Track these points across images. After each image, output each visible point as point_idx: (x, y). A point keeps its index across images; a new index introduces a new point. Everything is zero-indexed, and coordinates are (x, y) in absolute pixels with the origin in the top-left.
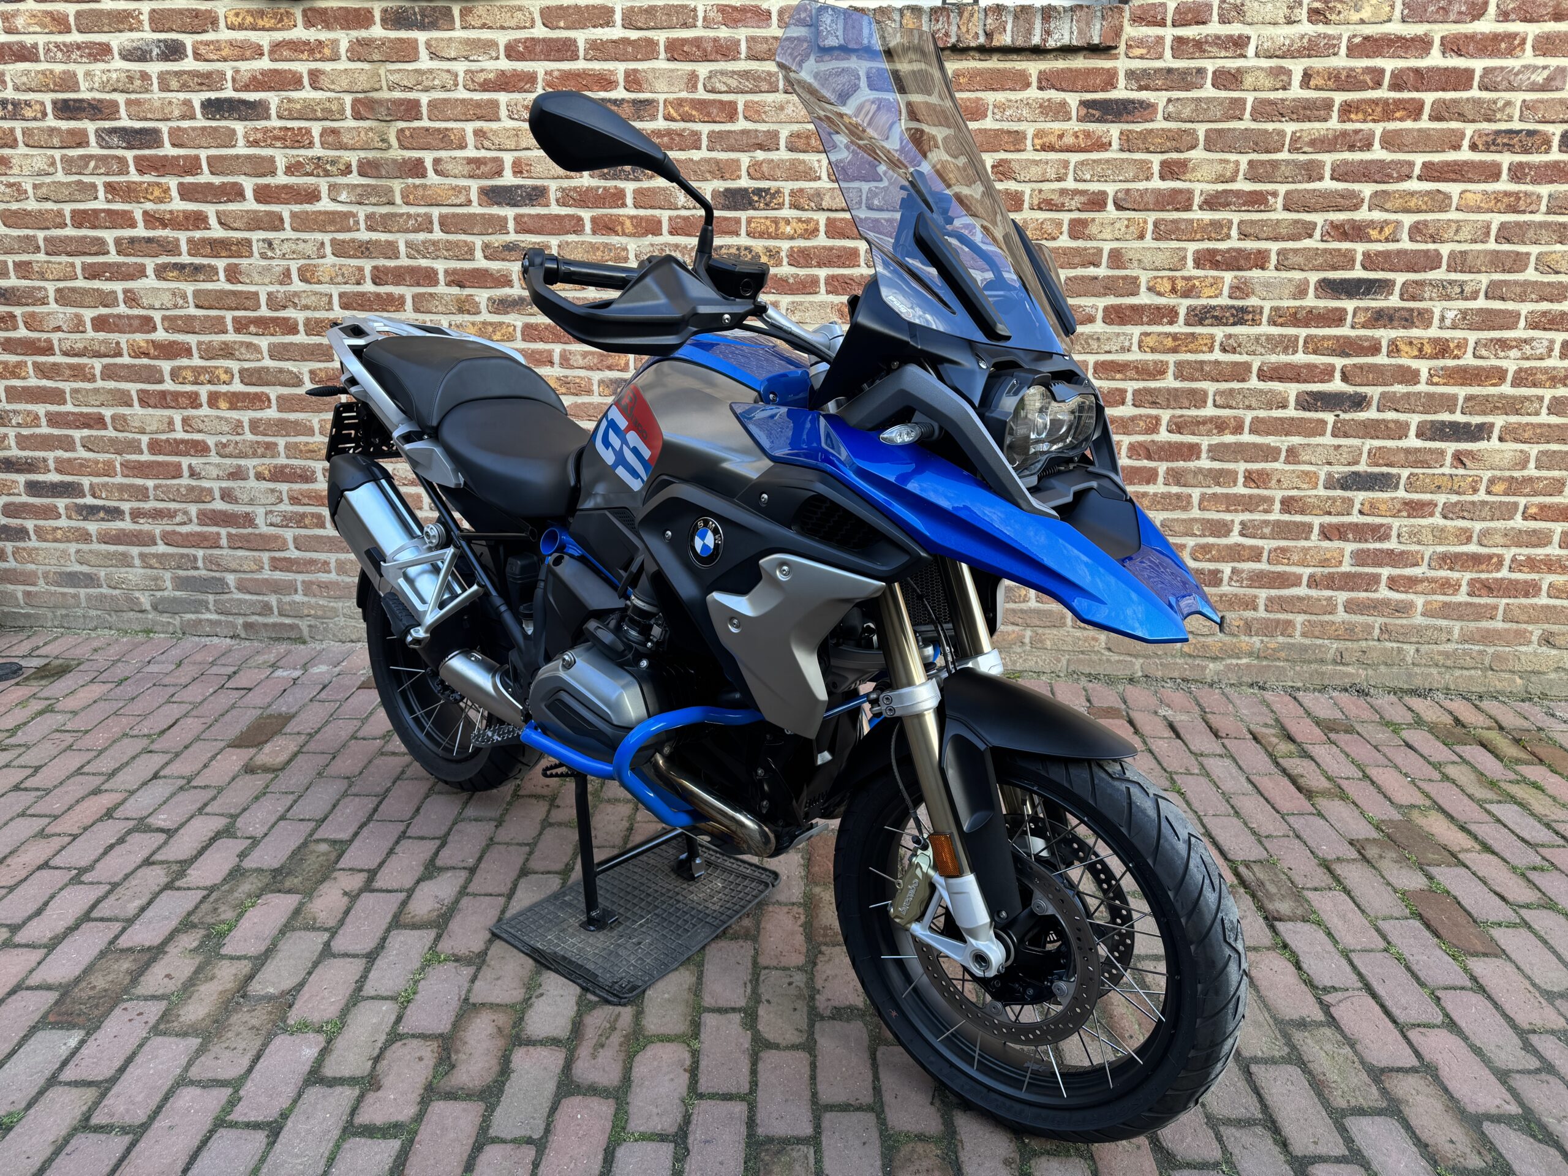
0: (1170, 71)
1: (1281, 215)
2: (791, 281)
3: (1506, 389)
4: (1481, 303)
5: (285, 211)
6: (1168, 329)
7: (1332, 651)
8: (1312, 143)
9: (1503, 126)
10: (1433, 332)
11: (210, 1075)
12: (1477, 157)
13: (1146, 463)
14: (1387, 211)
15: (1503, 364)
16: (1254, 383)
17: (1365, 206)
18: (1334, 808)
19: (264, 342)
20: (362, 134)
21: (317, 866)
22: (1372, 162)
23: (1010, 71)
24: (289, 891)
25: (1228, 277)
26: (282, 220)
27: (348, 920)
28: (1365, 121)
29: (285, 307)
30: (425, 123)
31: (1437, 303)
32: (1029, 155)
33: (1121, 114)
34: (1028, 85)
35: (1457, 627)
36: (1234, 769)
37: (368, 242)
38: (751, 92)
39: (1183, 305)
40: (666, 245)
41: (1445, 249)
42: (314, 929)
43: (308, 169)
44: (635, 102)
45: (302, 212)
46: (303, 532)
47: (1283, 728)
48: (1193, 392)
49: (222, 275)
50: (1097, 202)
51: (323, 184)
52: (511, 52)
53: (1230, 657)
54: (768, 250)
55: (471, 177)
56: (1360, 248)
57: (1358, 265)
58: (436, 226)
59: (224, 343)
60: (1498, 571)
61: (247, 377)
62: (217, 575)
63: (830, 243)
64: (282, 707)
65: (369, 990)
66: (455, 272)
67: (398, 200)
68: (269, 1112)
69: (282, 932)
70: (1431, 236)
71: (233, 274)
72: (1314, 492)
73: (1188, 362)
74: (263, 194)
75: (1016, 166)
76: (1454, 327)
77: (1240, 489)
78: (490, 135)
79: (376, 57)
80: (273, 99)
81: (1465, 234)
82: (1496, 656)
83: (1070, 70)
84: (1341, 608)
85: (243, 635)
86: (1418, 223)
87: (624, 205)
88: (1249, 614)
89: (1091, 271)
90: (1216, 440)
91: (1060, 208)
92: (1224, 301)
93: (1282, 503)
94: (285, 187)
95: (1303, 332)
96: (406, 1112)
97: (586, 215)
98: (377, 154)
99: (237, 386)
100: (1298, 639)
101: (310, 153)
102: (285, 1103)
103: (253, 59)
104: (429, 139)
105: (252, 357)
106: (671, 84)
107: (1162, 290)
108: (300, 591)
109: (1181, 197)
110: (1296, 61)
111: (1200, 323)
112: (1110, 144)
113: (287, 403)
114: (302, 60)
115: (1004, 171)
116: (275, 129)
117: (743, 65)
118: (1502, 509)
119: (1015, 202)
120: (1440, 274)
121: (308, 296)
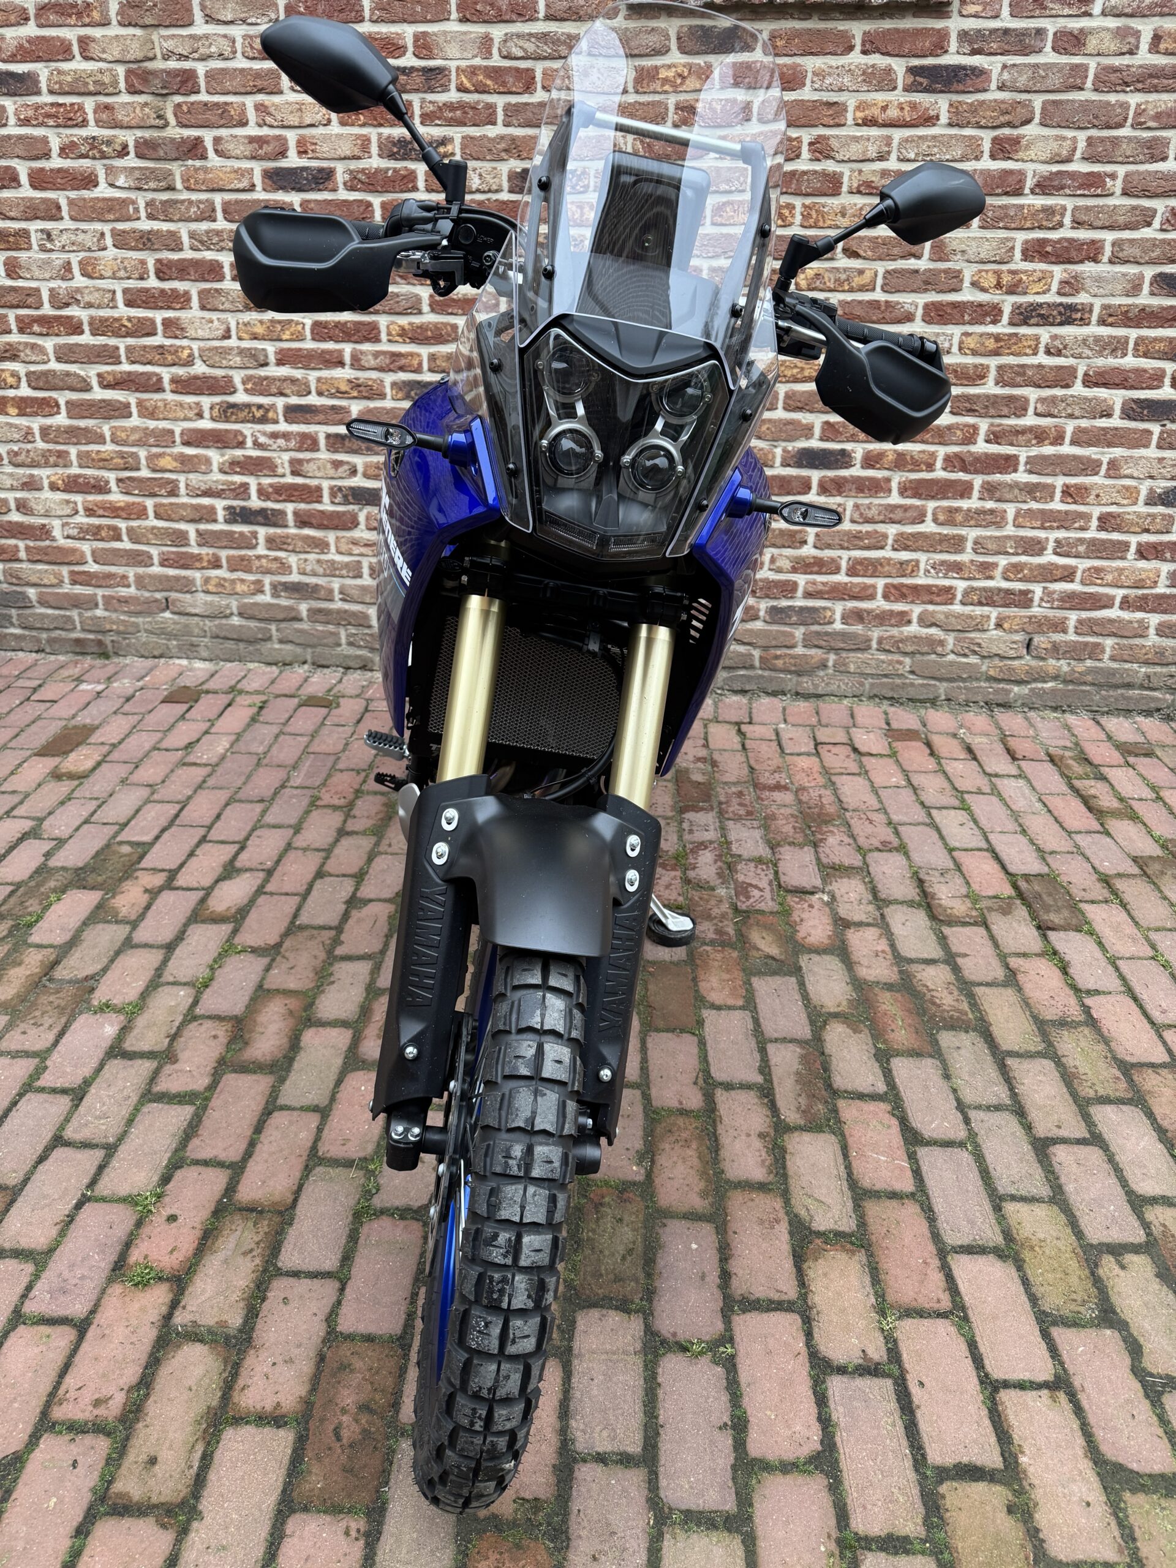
0: (1006, 31)
1: (1118, 201)
5: (61, 197)
6: (991, 329)
7: (1140, 675)
8: (1158, 116)
11: (20, 1047)
13: (961, 476)
16: (1078, 389)
18: (1122, 828)
19: (49, 344)
20: (138, 110)
21: (119, 866)
23: (831, 32)
24: (93, 888)
25: (1058, 272)
26: (59, 208)
27: (150, 914)
29: (67, 305)
30: (203, 97)
32: (850, 130)
33: (950, 83)
34: (851, 48)
36: (1027, 791)
37: (150, 232)
38: (551, 58)
39: (1008, 302)
42: (117, 922)
43: (83, 149)
44: (427, 72)
45: (80, 199)
46: (100, 544)
47: (1082, 752)
48: (1011, 399)
51: (99, 168)
52: (292, 13)
53: (1035, 680)
55: (253, 158)
58: (219, 215)
59: (9, 344)
61: (34, 381)
62: (18, 589)
64: (84, 719)
65: (167, 977)
68: (72, 1077)
69: (85, 924)
71: (12, 269)
72: (1134, 508)
73: (1011, 367)
74: (39, 180)
75: (834, 143)
77: (1057, 505)
78: (272, 110)
79: (149, 21)
80: (43, 71)
83: (897, 30)
84: (1152, 631)
85: (48, 650)
87: (415, 189)
88: (1058, 637)
89: (911, 265)
90: (1034, 451)
92: (1052, 298)
93: (1099, 519)
94: (59, 170)
95: (1133, 334)
96: (201, 1083)
97: (377, 201)
98: (156, 134)
99: (25, 391)
100: (1107, 663)
101: (84, 132)
102: (87, 1071)
103: (18, 24)
104: (208, 115)
105: (38, 359)
106: (463, 49)
107: (986, 285)
108: (101, 606)
109: (1011, 180)
110: (1146, 20)
111: (1025, 322)
112: (937, 118)
113: (76, 409)
114: (70, 26)
115: (821, 150)
116: (46, 105)
117: (540, 27)
119: (832, 185)
121: (91, 292)
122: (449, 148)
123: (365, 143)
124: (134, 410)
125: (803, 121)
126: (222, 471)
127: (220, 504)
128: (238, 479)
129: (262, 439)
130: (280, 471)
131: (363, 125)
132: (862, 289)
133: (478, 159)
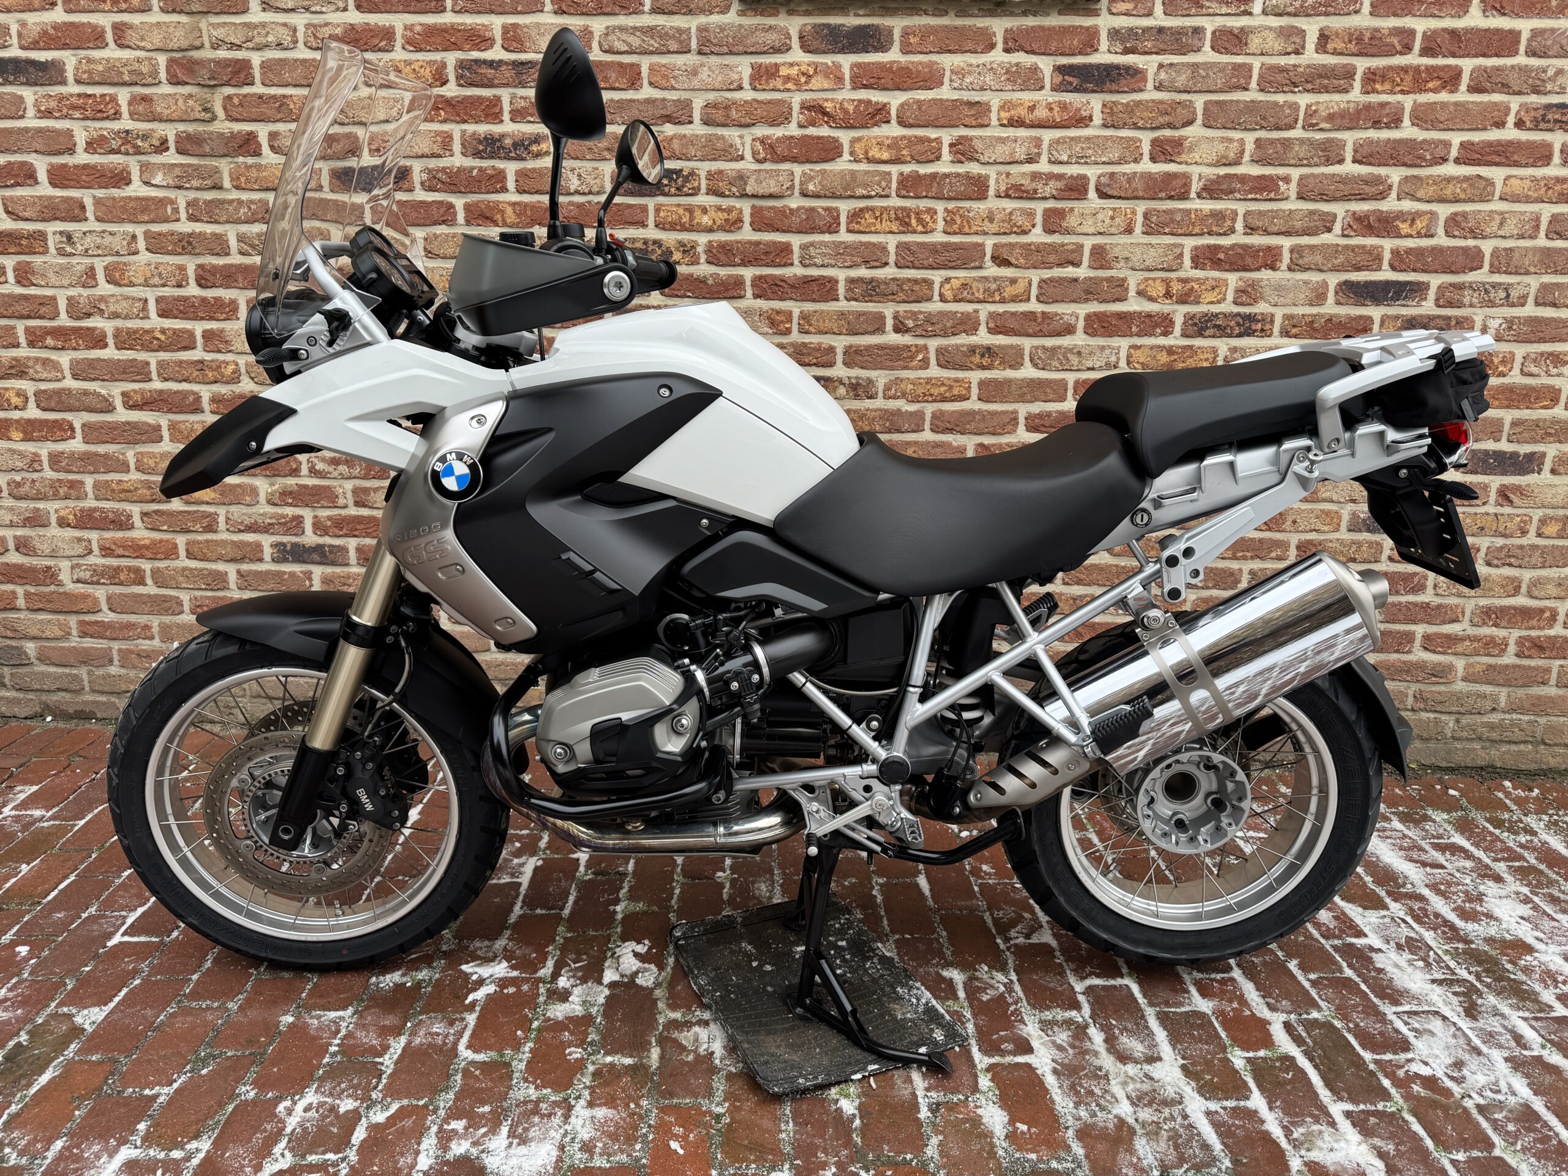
0: (1161, 30)
1: (1294, 205)
2: (710, 282)
3: (1560, 412)
4: (1529, 310)
5: (87, 197)
6: (1162, 341)
8: (1331, 117)
9: (1555, 99)
12: (1524, 136)
14: (1419, 200)
15: (1556, 382)
19: (64, 359)
20: (180, 102)
22: (1401, 141)
23: (969, 29)
25: (1233, 279)
26: (83, 208)
28: (1392, 92)
29: (89, 315)
30: (258, 89)
31: (1479, 311)
32: (994, 131)
33: (1103, 83)
34: (992, 46)
35: (1503, 694)
37: (190, 235)
38: (657, 52)
39: (1179, 313)
41: (1487, 247)
43: (114, 145)
44: (517, 64)
45: (108, 198)
46: (118, 590)
49: (11, 276)
50: (1076, 189)
51: (133, 164)
54: (681, 244)
56: (1387, 245)
57: (1385, 265)
59: (15, 359)
60: (1551, 627)
61: (45, 400)
62: (13, 643)
63: (757, 236)
67: (227, 184)
70: (1472, 231)
71: (24, 275)
72: (1336, 535)
74: (58, 178)
75: (978, 145)
79: (196, 7)
80: (69, 59)
81: (1510, 228)
82: (1550, 728)
83: (1042, 28)
86: (1456, 214)
87: (504, 190)
89: (1070, 271)
91: (1031, 196)
92: (1228, 307)
94: (85, 167)
97: (459, 202)
98: (201, 128)
99: (33, 412)
101: (116, 126)
103: (43, 9)
104: (263, 109)
105: (50, 376)
107: (1154, 294)
108: (116, 662)
109: (1175, 183)
110: (1310, 19)
111: (1200, 334)
112: (1091, 119)
113: (92, 433)
114: (104, 11)
115: (963, 151)
116: (72, 95)
117: (646, 20)
118: (1557, 553)
119: (978, 188)
120: (1481, 276)
121: (117, 301)
122: (543, 146)
123: (446, 141)
124: (166, 434)
125: (942, 121)
126: (270, 502)
127: (267, 541)
128: (290, 511)
129: (320, 466)
130: (341, 501)
131: (445, 121)
132: (1014, 299)
133: (577, 158)
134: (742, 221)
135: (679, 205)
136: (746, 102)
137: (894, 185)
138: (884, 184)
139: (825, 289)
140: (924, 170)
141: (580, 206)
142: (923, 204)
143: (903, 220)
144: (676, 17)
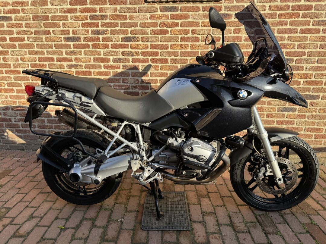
0: (235, 6)
2: (142, 60)
3: (323, 86)
4: (316, 64)
5: (17, 44)
8: (272, 24)
9: (321, 19)
10: (304, 72)
12: (314, 27)
14: (291, 41)
15: (322, 80)
17: (286, 40)
19: (12, 76)
20: (35, 24)
22: (287, 29)
23: (195, 7)
26: (16, 46)
28: (285, 18)
29: (17, 67)
30: (50, 21)
31: (305, 65)
32: (201, 28)
34: (200, 10)
37: (37, 51)
38: (131, 13)
40: (110, 51)
41: (306, 51)
43: (22, 33)
44: (101, 15)
45: (21, 44)
46: (23, 123)
49: (2, 60)
50: (218, 40)
51: (26, 37)
52: (71, 4)
54: (136, 52)
55: (62, 35)
56: (285, 51)
58: (54, 47)
59: (3, 76)
60: (322, 132)
61: (9, 85)
62: (3, 134)
63: (151, 50)
64: (11, 168)
66: (58, 58)
67: (44, 40)
70: (303, 48)
71: (4, 59)
72: (275, 113)
74: (11, 39)
75: (197, 31)
76: (309, 71)
78: (66, 24)
79: (38, 5)
80: (13, 16)
81: (312, 47)
83: (210, 6)
85: (10, 149)
86: (299, 44)
87: (100, 41)
93: (267, 115)
94: (17, 37)
97: (90, 44)
98: (39, 29)
99: (6, 87)
101: (22, 29)
103: (8, 6)
104: (51, 25)
105: (10, 80)
106: (110, 11)
108: (23, 138)
109: (239, 38)
110: (267, 3)
113: (18, 91)
114: (20, 6)
115: (194, 32)
116: (14, 23)
117: (128, 6)
118: (323, 117)
119: (197, 40)
120: (305, 57)
121: (23, 65)
122: (107, 32)
123: (88, 31)
125: (189, 26)
131: (88, 27)
133: (114, 35)
134: (148, 47)
135: (135, 44)
136: (149, 23)
137: (180, 39)
138: (178, 39)
139: (166, 61)
140: (186, 36)
141: (115, 44)
142: (186, 43)
143: (182, 47)
144: (134, 5)
